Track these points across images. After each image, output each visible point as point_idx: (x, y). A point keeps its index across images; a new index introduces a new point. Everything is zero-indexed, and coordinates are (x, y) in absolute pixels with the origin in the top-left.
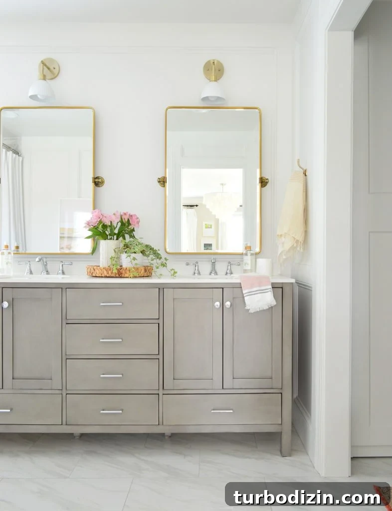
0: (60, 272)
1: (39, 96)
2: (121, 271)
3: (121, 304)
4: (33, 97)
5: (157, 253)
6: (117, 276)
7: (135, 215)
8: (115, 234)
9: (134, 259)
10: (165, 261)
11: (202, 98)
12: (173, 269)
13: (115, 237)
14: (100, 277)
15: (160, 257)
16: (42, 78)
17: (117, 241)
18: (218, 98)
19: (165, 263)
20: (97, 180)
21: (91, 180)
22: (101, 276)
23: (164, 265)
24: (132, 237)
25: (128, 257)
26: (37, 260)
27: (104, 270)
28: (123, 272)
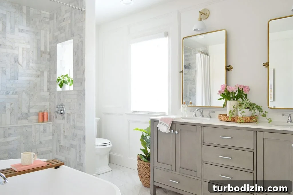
0: (209, 116)
1: (198, 29)
3: (231, 138)
4: (196, 30)
5: (260, 108)
6: (233, 121)
7: (247, 86)
8: (235, 97)
9: (243, 112)
10: (265, 114)
12: (270, 119)
13: (235, 99)
15: (261, 111)
16: (199, 19)
17: (237, 101)
19: (265, 115)
20: (227, 68)
21: (224, 68)
23: (264, 116)
26: (197, 110)
28: (236, 119)
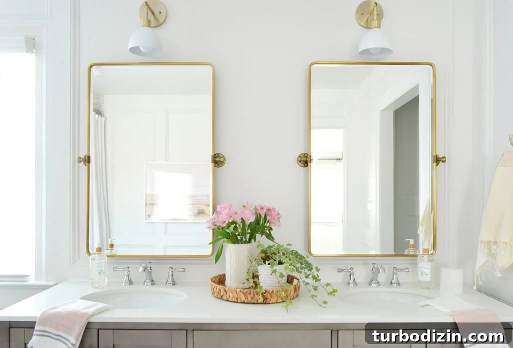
0: (170, 281)
1: (142, 49)
2: (265, 295)
4: (135, 50)
5: (306, 261)
7: (274, 209)
10: (317, 273)
11: (360, 50)
12: (328, 284)
14: (234, 302)
15: (309, 266)
16: (146, 24)
17: (251, 244)
18: (384, 51)
19: (317, 275)
20: (217, 159)
21: (210, 159)
22: (236, 301)
23: (316, 279)
24: (269, 237)
25: (274, 274)
26: (141, 269)
27: (241, 293)
